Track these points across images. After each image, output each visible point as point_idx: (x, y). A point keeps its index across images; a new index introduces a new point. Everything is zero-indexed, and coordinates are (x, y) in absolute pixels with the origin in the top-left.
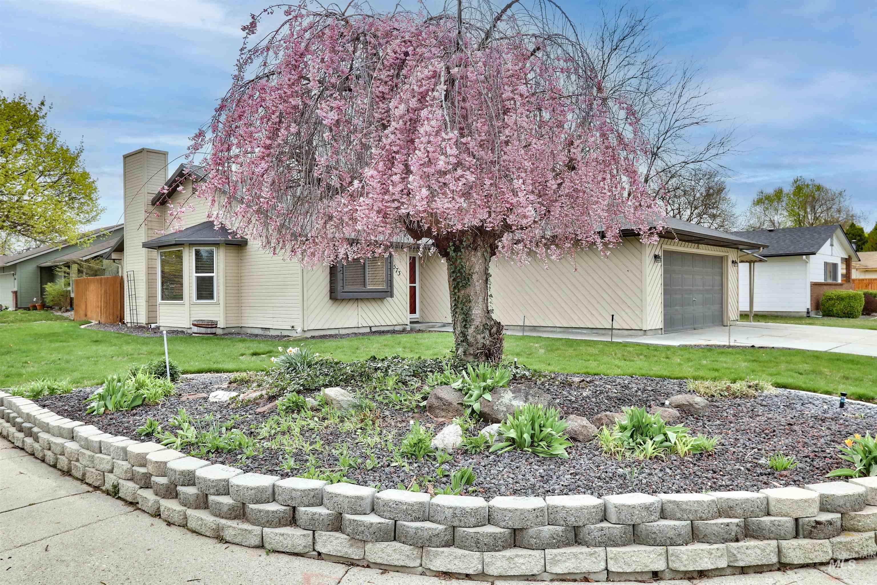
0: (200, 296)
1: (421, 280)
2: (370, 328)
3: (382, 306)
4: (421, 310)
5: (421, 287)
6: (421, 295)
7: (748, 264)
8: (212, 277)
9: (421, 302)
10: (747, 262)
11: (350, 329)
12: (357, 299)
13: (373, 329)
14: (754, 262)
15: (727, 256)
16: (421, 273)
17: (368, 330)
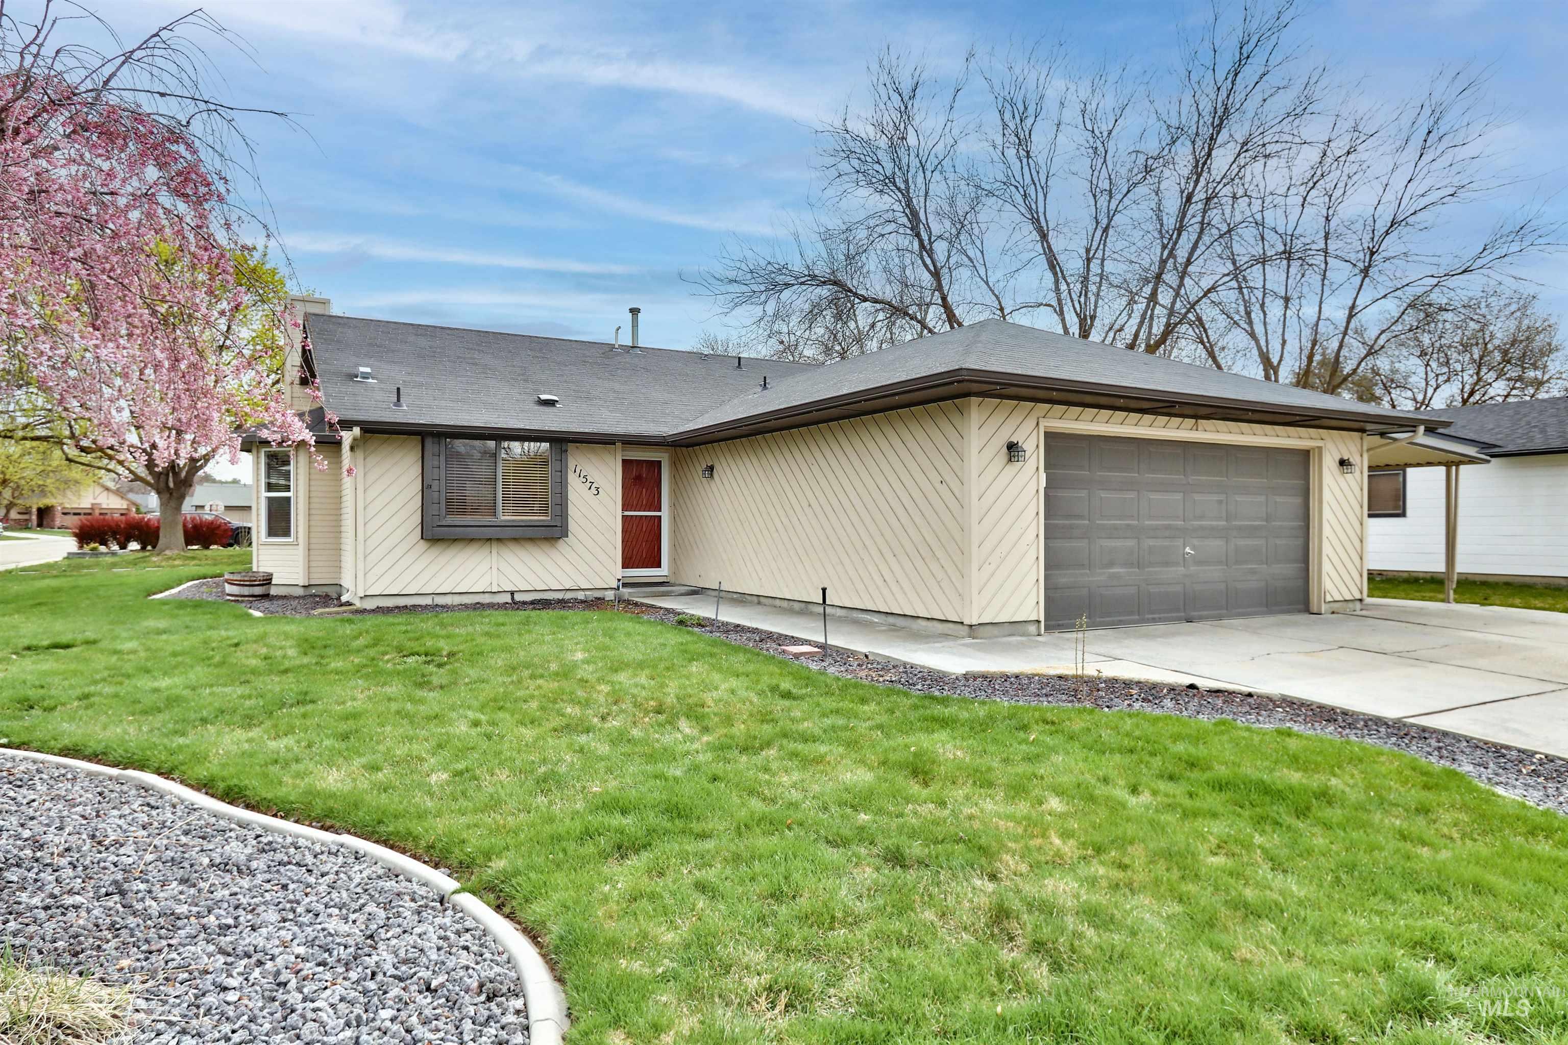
0: (272, 532)
1: (673, 506)
2: (512, 593)
3: (553, 553)
4: (674, 561)
5: (674, 519)
6: (675, 531)
7: (1443, 469)
8: (288, 499)
9: (674, 547)
10: (1440, 464)
11: (471, 596)
12: (490, 540)
13: (518, 597)
14: (1458, 464)
15: (1320, 448)
16: (674, 493)
17: (507, 598)
